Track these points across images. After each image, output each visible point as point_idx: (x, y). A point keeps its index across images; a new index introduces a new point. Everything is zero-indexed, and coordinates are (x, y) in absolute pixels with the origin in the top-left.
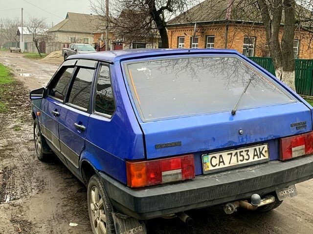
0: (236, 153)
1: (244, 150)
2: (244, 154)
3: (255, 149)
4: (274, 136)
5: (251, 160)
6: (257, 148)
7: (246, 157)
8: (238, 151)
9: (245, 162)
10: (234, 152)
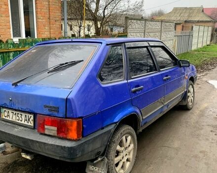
0: (16, 114)
1: (20, 113)
2: (20, 116)
3: (26, 116)
4: (30, 110)
5: (23, 122)
6: (27, 115)
7: (21, 119)
8: (17, 112)
9: (20, 122)
10: (15, 112)
